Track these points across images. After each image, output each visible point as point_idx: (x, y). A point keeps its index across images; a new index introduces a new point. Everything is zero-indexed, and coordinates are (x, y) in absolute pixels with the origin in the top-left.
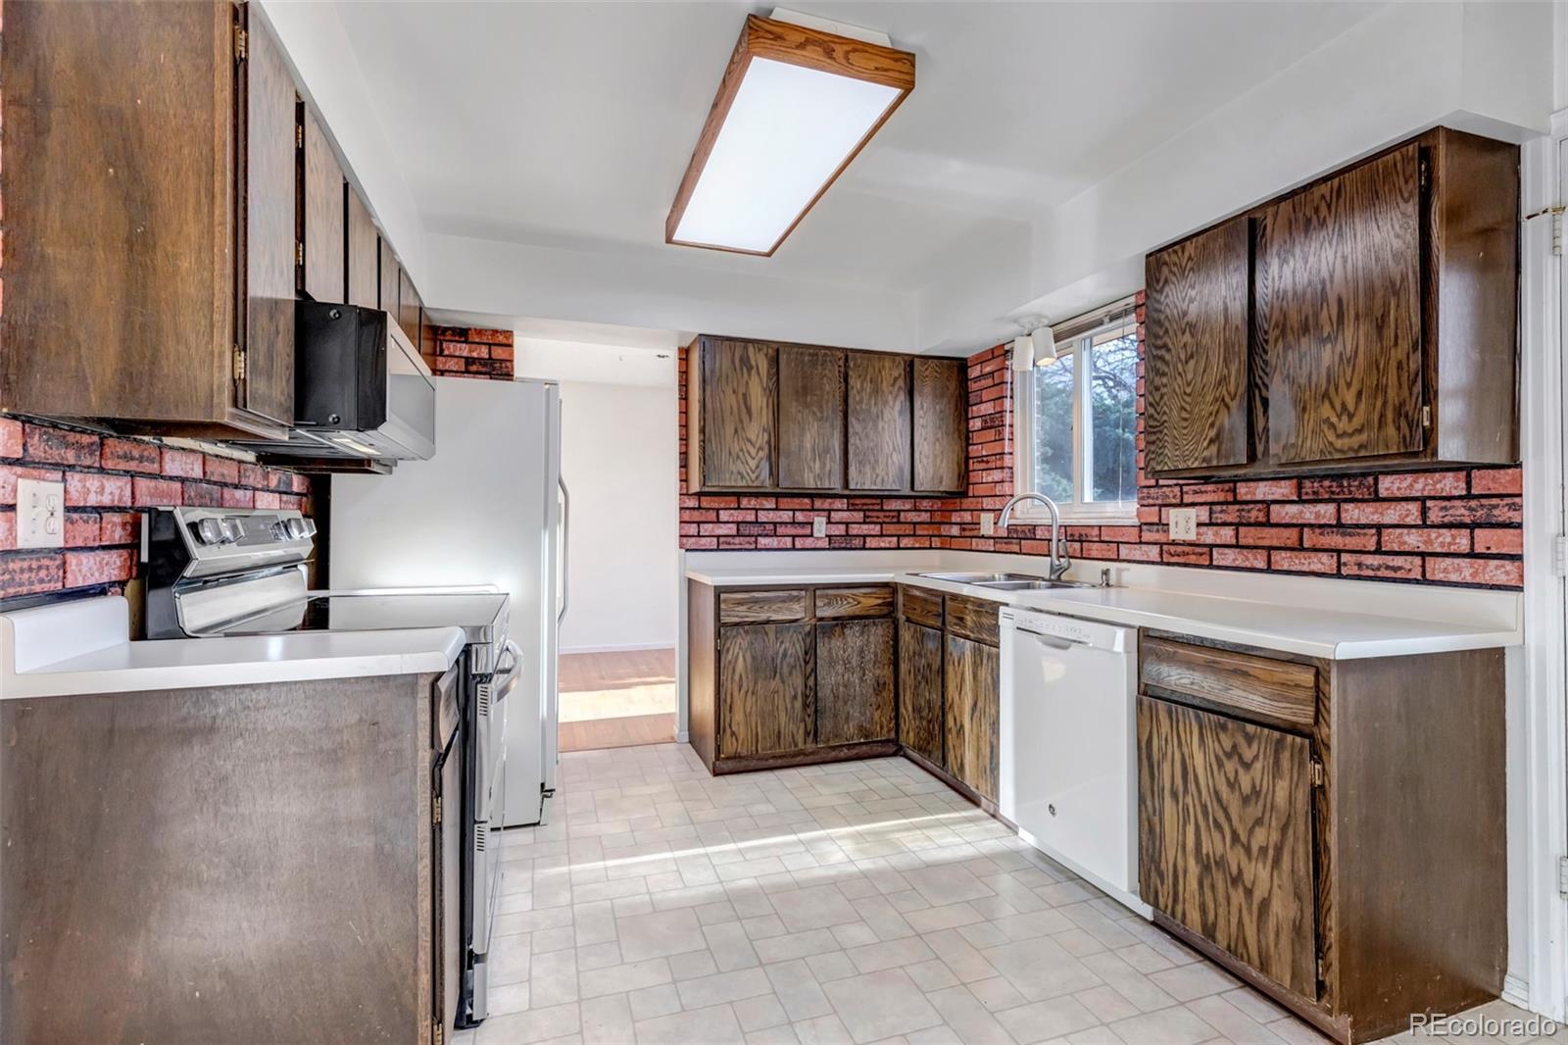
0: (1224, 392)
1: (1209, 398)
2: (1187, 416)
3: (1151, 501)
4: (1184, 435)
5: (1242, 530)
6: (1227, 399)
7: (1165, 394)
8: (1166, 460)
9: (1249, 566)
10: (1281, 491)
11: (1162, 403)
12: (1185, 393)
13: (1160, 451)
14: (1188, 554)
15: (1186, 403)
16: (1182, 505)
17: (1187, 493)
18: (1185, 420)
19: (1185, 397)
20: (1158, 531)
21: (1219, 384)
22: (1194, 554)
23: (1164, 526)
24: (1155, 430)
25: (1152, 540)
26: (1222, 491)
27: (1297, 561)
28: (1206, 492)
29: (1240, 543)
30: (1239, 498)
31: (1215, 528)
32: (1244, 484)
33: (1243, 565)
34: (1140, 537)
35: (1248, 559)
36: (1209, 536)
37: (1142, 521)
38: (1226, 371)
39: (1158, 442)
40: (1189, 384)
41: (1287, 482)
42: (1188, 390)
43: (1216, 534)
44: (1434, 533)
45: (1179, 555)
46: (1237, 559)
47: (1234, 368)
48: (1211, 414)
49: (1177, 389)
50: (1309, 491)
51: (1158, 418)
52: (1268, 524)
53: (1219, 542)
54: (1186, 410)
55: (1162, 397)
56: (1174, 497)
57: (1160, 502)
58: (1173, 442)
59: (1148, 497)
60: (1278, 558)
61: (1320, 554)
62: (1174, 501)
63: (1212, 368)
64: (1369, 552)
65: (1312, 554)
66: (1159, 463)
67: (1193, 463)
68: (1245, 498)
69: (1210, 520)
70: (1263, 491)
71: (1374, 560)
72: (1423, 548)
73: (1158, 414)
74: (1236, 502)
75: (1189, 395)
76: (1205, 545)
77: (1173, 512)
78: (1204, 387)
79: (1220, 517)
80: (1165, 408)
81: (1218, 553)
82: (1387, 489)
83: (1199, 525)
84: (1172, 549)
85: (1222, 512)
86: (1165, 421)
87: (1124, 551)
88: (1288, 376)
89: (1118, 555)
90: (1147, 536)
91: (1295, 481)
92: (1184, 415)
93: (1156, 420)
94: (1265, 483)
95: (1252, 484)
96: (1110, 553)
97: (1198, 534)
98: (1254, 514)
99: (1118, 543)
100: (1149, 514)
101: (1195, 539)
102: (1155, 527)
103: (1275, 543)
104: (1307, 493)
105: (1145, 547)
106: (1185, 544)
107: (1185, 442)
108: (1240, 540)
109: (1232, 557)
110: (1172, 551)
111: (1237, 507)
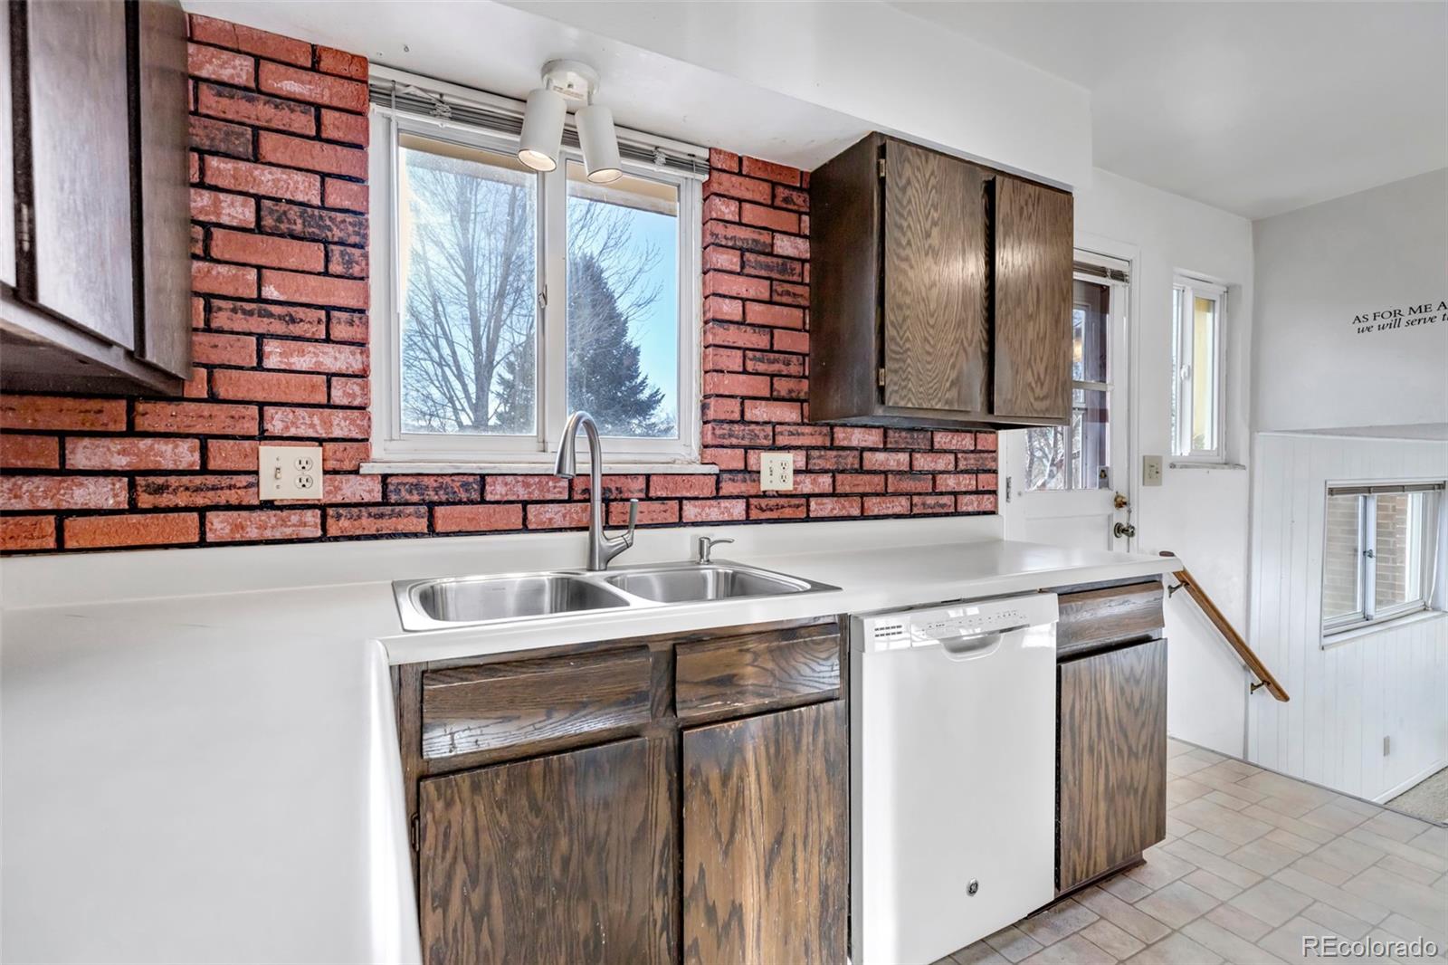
0: (963, 335)
1: (951, 337)
2: (931, 350)
3: (734, 441)
4: (928, 370)
5: (839, 477)
6: (966, 344)
7: (908, 316)
8: (910, 395)
9: (846, 514)
10: (871, 438)
11: (905, 328)
12: (928, 323)
13: (903, 384)
14: (783, 507)
15: (930, 335)
16: (774, 448)
17: (781, 433)
18: (929, 353)
19: (929, 329)
20: (744, 481)
21: (959, 326)
22: (790, 506)
23: (752, 474)
24: (898, 357)
25: (736, 492)
26: (820, 434)
27: (884, 506)
28: (803, 434)
29: (837, 492)
30: (837, 443)
31: (813, 476)
32: (841, 429)
33: (841, 514)
34: (718, 489)
35: (844, 507)
36: (807, 485)
37: (723, 467)
38: (963, 313)
39: (901, 372)
40: (932, 316)
41: (877, 430)
42: (932, 322)
43: (814, 482)
44: (961, 477)
45: (772, 510)
46: (834, 509)
47: (971, 314)
48: (952, 355)
49: (921, 316)
50: (893, 440)
51: (901, 343)
52: (861, 471)
53: (817, 491)
54: (929, 343)
55: (904, 320)
56: (766, 437)
57: (746, 442)
58: (917, 376)
59: (730, 436)
60: (870, 503)
61: (901, 498)
62: (765, 443)
63: (953, 307)
64: (927, 494)
65: (894, 498)
66: (902, 398)
67: (936, 404)
68: (842, 444)
69: (807, 467)
70: (858, 438)
71: (931, 500)
72: (957, 490)
73: (901, 339)
74: (832, 448)
75: (933, 327)
76: (803, 496)
77: (766, 457)
78: (946, 322)
79: (817, 463)
80: (908, 333)
81: (816, 504)
82: (939, 443)
83: (796, 472)
84: (764, 502)
85: (820, 457)
86: (908, 349)
87: (691, 511)
88: (1008, 339)
89: (681, 517)
90: (727, 488)
91: (882, 430)
92: (928, 347)
93: (898, 344)
94: (859, 429)
95: (849, 430)
96: (668, 514)
97: (795, 483)
98: (850, 460)
99: (681, 500)
100: (732, 458)
101: (791, 489)
102: (740, 476)
103: (868, 490)
104: (891, 443)
105: (725, 503)
106: (780, 495)
107: (929, 379)
108: (838, 488)
109: (830, 507)
110: (763, 506)
111: (834, 453)
